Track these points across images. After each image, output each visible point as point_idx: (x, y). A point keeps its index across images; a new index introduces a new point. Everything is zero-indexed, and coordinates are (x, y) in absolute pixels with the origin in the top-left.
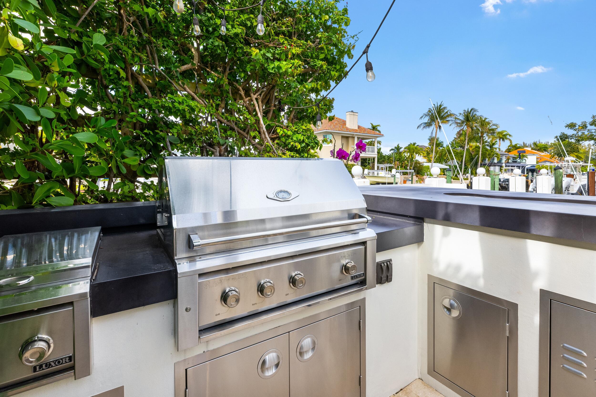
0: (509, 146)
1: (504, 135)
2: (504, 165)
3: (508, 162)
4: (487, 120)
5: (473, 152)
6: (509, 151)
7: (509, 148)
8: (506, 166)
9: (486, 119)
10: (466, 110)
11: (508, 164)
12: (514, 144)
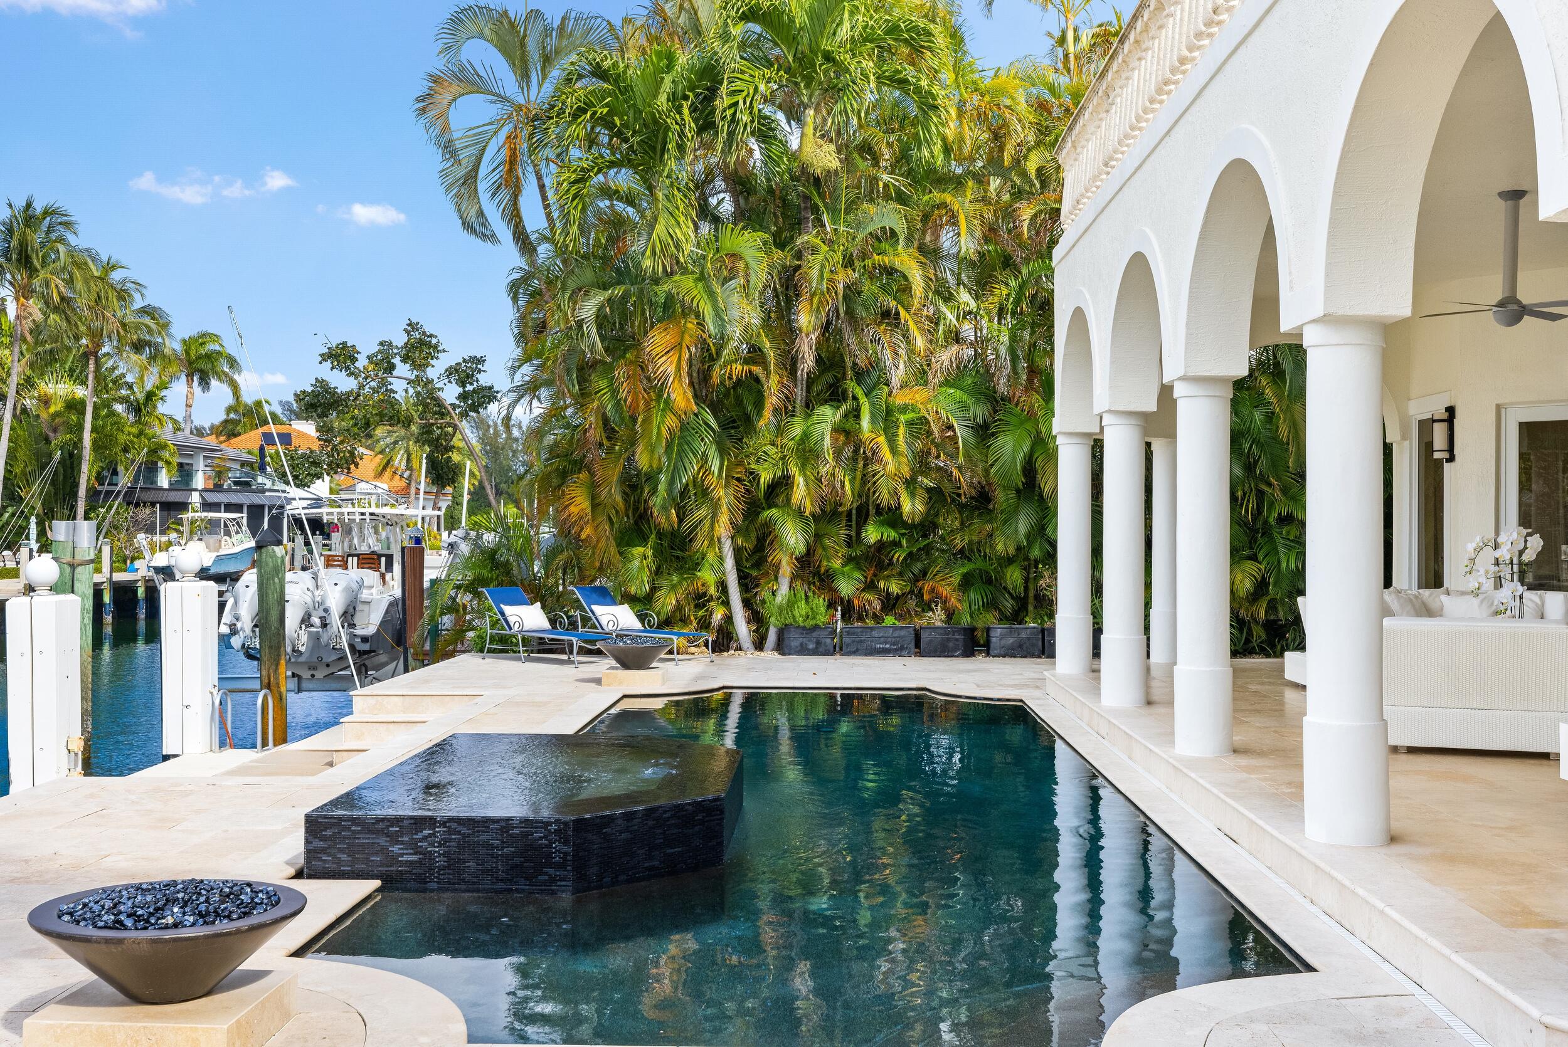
0: (229, 410)
1: (208, 356)
2: (195, 498)
3: (218, 488)
4: (116, 276)
5: (55, 431)
6: (229, 430)
7: (232, 416)
8: (207, 506)
9: (111, 267)
10: (20, 203)
11: (213, 498)
12: (248, 399)
